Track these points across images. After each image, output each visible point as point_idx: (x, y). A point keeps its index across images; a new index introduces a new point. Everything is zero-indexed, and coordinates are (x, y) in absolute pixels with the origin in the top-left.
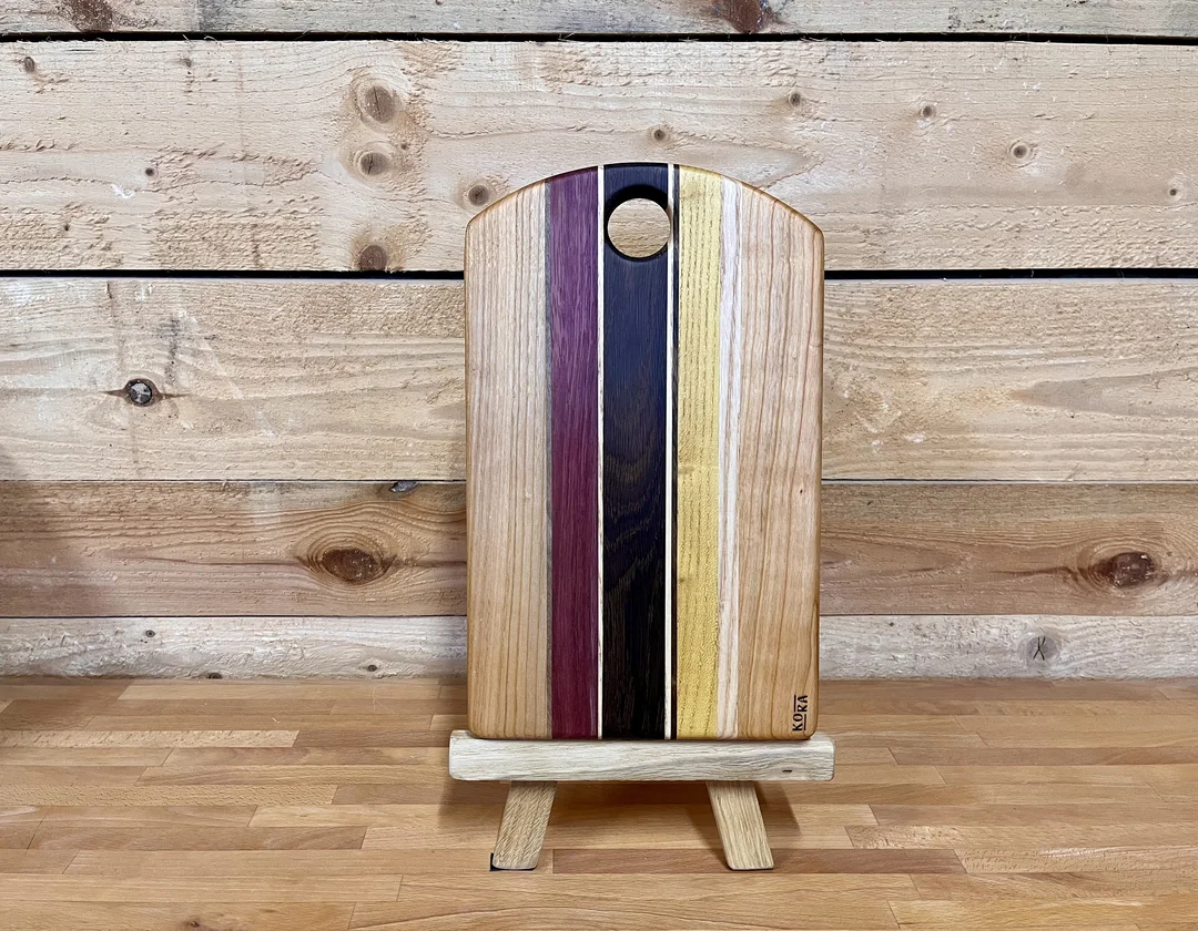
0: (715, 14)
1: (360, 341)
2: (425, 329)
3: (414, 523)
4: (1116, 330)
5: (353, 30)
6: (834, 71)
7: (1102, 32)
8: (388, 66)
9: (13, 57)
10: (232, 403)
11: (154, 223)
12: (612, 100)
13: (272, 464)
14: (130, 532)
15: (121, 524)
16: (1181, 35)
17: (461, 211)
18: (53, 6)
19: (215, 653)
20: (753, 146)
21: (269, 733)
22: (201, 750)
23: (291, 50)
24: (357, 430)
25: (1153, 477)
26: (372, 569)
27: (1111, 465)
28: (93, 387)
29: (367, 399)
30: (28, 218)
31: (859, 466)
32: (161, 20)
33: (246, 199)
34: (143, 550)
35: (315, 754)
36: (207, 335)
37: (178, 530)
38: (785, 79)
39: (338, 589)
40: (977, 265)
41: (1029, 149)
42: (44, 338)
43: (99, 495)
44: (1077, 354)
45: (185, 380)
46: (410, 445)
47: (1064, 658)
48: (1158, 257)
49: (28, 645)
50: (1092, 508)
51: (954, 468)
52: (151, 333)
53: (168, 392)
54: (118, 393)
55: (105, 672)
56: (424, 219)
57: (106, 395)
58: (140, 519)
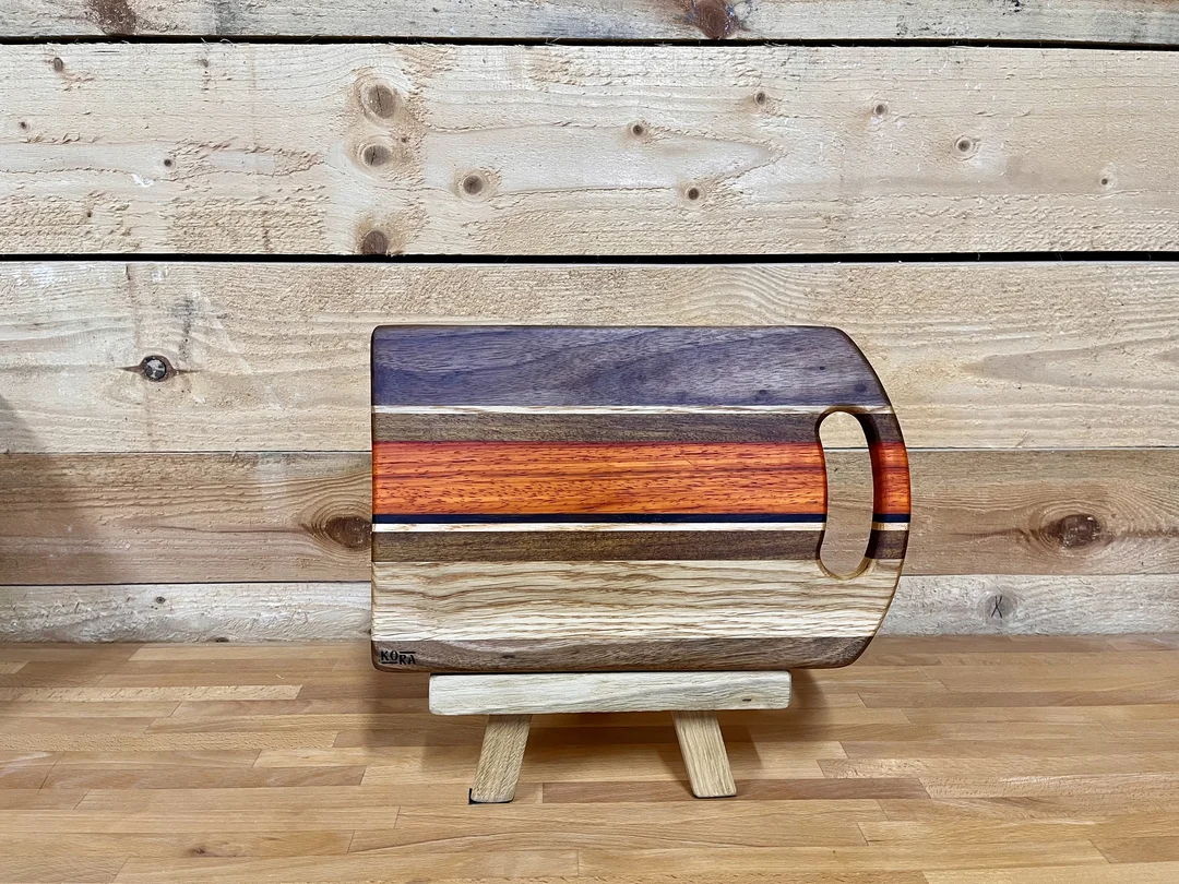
0: (687, 21)
1: (361, 320)
2: (423, 308)
4: (1056, 307)
5: (357, 34)
6: (795, 72)
7: (1035, 38)
8: (390, 67)
9: (43, 57)
10: (243, 378)
11: (171, 210)
12: (593, 98)
13: (279, 436)
14: (143, 502)
15: (133, 495)
16: (1106, 40)
17: (457, 198)
18: (81, 11)
19: (223, 618)
20: (724, 140)
21: (272, 688)
22: (208, 703)
23: (300, 52)
25: (1096, 445)
27: (1056, 433)
28: (111, 363)
30: (53, 205)
32: (181, 25)
33: (257, 188)
34: (156, 518)
35: (317, 704)
36: (220, 314)
37: (189, 500)
38: (751, 80)
39: (340, 555)
40: (929, 249)
41: (972, 143)
42: (66, 317)
43: (115, 467)
44: (1021, 330)
45: (198, 356)
47: (1020, 615)
48: (1092, 242)
49: (43, 612)
50: (1041, 473)
52: (166, 312)
53: (181, 368)
54: (134, 369)
55: (116, 638)
56: (422, 207)
57: (122, 371)
58: (152, 490)
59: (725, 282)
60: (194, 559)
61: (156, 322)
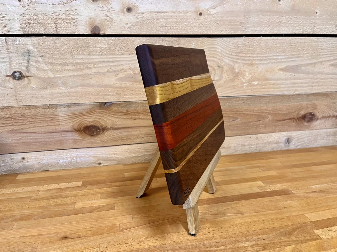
1: (92, 57)
2: (113, 52)
3: (112, 116)
4: (305, 50)
10: (50, 78)
11: (21, 18)
13: (65, 98)
14: (15, 124)
15: (12, 121)
17: (124, 14)
19: (47, 163)
21: (72, 183)
24: (92, 86)
26: (99, 131)
27: (304, 89)
28: (1, 74)
29: (95, 76)
31: (240, 92)
33: (52, 9)
34: (20, 130)
35: (90, 187)
36: (40, 55)
37: (33, 122)
40: (270, 32)
43: (4, 112)
44: (295, 57)
45: (33, 71)
46: (110, 91)
50: (300, 101)
51: (265, 91)
52: (20, 55)
53: (27, 75)
54: (10, 76)
55: (8, 173)
56: (112, 17)
57: (5, 77)
58: (19, 119)
59: (211, 43)
60: (35, 143)
61: (17, 59)
